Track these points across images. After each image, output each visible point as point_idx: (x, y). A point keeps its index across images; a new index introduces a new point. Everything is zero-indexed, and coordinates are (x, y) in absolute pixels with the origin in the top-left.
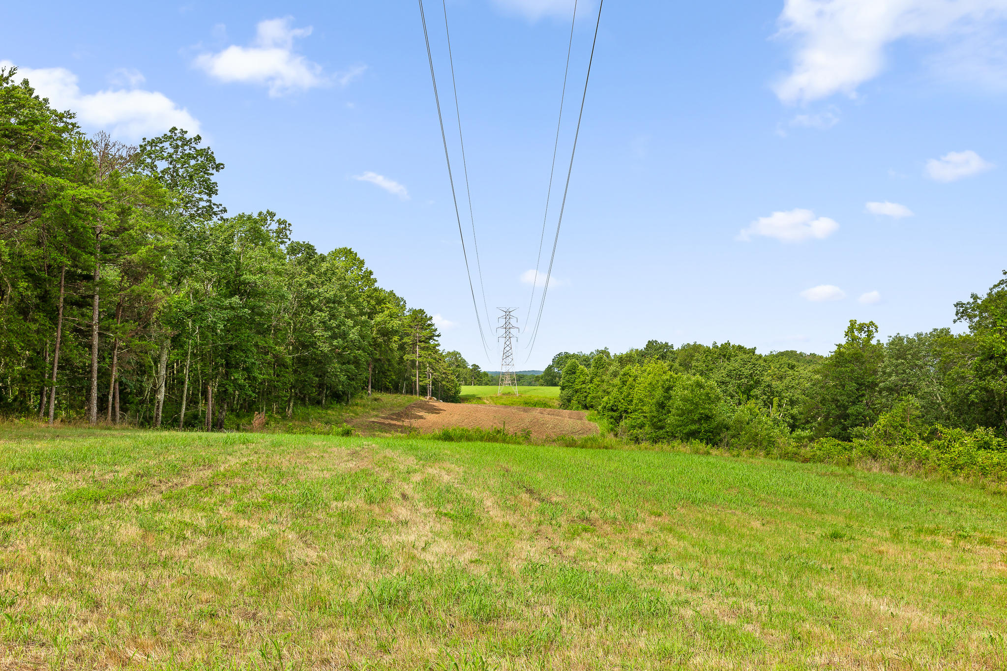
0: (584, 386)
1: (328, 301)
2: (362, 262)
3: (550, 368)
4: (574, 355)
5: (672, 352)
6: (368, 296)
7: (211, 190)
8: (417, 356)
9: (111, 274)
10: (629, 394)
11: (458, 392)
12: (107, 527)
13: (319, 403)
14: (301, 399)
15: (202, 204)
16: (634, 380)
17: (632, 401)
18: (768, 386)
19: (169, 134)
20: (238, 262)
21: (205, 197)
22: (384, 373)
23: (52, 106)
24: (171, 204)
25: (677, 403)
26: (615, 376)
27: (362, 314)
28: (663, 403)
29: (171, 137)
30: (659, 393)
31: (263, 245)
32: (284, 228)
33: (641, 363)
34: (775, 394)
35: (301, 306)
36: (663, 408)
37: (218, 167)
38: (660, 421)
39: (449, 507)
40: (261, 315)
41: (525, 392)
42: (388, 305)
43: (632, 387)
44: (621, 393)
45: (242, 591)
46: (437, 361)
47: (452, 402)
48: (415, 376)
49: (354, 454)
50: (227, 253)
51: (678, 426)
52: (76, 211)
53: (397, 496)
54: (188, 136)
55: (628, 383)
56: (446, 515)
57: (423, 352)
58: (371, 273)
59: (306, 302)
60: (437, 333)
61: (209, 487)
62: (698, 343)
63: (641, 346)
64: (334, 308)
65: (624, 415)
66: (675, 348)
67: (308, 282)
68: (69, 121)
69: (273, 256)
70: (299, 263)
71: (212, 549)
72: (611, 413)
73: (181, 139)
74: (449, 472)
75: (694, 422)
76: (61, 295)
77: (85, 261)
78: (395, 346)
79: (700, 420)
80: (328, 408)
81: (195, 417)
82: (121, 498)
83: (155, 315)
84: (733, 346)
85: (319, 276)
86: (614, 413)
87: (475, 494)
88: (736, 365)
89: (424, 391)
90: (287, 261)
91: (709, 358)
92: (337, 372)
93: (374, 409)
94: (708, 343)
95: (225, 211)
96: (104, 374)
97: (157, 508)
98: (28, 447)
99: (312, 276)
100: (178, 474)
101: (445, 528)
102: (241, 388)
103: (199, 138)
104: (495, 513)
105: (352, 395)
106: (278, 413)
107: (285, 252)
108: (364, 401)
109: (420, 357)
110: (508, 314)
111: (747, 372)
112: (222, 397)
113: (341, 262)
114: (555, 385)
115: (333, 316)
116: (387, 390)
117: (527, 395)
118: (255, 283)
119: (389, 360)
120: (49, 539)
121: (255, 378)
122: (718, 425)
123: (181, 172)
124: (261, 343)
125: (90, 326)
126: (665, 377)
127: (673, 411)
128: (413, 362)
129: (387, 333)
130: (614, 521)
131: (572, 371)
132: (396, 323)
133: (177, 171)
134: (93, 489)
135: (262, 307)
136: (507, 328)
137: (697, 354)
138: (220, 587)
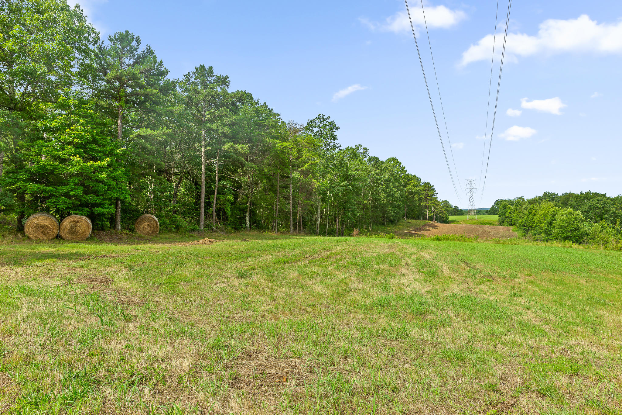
0: (510, 215)
1: (385, 181)
2: (400, 163)
3: (493, 207)
4: (505, 200)
5: (558, 197)
6: (403, 178)
7: (335, 138)
8: (427, 203)
9: (296, 175)
10: (533, 218)
11: (448, 219)
12: (286, 273)
13: (383, 224)
14: (375, 223)
15: (331, 144)
16: (536, 212)
17: (534, 221)
18: (614, 213)
19: (318, 117)
20: (347, 167)
21: (332, 141)
22: (412, 211)
23: (274, 111)
24: (319, 145)
25: (558, 223)
26: (526, 210)
27: (401, 186)
28: (551, 222)
29: (319, 118)
30: (549, 218)
31: (357, 159)
32: (366, 150)
33: (540, 203)
34: (618, 217)
35: (374, 183)
36: (551, 225)
37: (337, 128)
38: (550, 231)
39: (425, 269)
40: (357, 188)
41: (481, 218)
42: (413, 181)
43: (534, 215)
44: (529, 218)
45: (327, 298)
46: (437, 205)
47: (445, 223)
48: (426, 212)
49: (390, 246)
50: (342, 163)
51: (559, 234)
52: (282, 152)
53: (404, 264)
54: (325, 117)
55: (532, 213)
56: (423, 272)
57: (430, 201)
58: (404, 168)
59: (376, 182)
60: (436, 193)
61: (327, 258)
62: (572, 192)
63: (541, 194)
64: (388, 184)
65: (530, 228)
66: (559, 195)
67: (376, 173)
68: (278, 117)
69: (361, 163)
70: (373, 166)
71: (322, 282)
72: (524, 228)
73: (322, 118)
74: (430, 254)
75: (568, 231)
76: (278, 184)
77: (286, 171)
78: (417, 199)
79: (571, 230)
80: (387, 227)
81: (332, 231)
82: (294, 262)
83: (314, 190)
84: (593, 193)
85: (381, 170)
86: (525, 228)
87: (439, 264)
88: (594, 203)
89: (431, 218)
90: (368, 165)
91: (578, 200)
92: (391, 211)
93: (407, 227)
94: (578, 192)
95: (341, 146)
96: (295, 214)
97: (306, 266)
98: (266, 242)
99: (378, 171)
100: (317, 253)
101: (421, 278)
102: (350, 218)
103: (329, 117)
104: (446, 272)
105: (398, 221)
106: (366, 229)
107: (367, 161)
108: (404, 223)
109: (428, 203)
110: (471, 183)
111: (600, 206)
112: (343, 223)
113: (392, 163)
114: (496, 214)
115: (387, 187)
116: (414, 218)
117: (482, 219)
118: (354, 175)
119: (414, 205)
120: (265, 276)
121: (355, 215)
122: (582, 234)
123: (323, 131)
124: (358, 200)
125: (289, 196)
126: (552, 210)
127: (557, 226)
128: (425, 206)
129: (412, 193)
130: (504, 277)
131: (505, 208)
132: (417, 189)
133: (321, 132)
134: (285, 258)
135: (357, 185)
136: (471, 189)
137: (571, 198)
138: (320, 296)
